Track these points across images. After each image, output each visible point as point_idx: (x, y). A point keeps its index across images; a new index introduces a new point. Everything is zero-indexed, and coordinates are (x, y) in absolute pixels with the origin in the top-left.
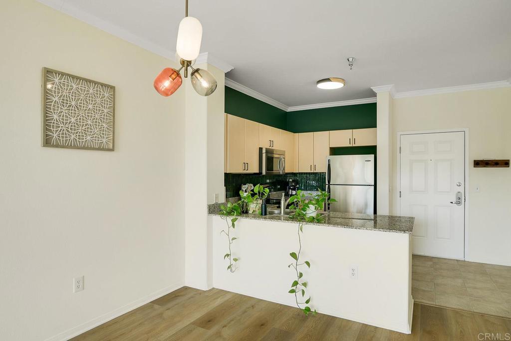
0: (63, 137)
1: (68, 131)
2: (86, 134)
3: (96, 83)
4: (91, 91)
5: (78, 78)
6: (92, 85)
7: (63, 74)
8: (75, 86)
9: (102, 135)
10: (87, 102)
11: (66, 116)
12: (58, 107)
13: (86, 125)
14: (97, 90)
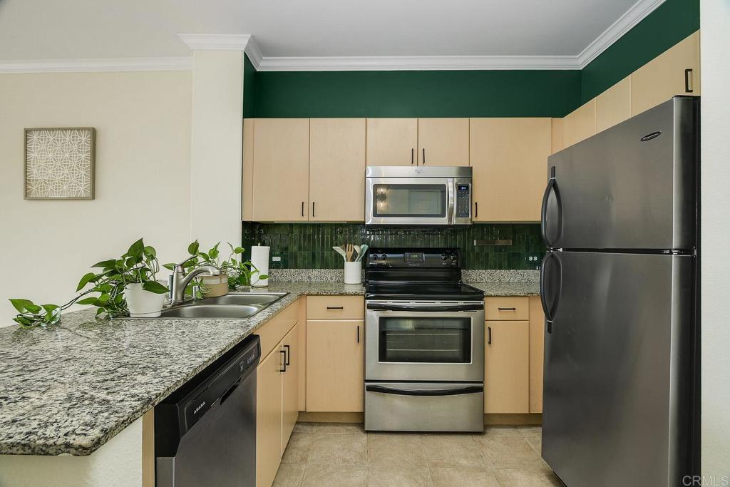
0: (41, 189)
1: (46, 183)
2: (62, 184)
3: (71, 129)
4: (68, 139)
5: (53, 129)
6: (68, 132)
7: (40, 130)
8: (51, 138)
9: (80, 183)
10: (63, 151)
11: (45, 169)
12: (37, 162)
13: (63, 174)
14: (73, 137)
